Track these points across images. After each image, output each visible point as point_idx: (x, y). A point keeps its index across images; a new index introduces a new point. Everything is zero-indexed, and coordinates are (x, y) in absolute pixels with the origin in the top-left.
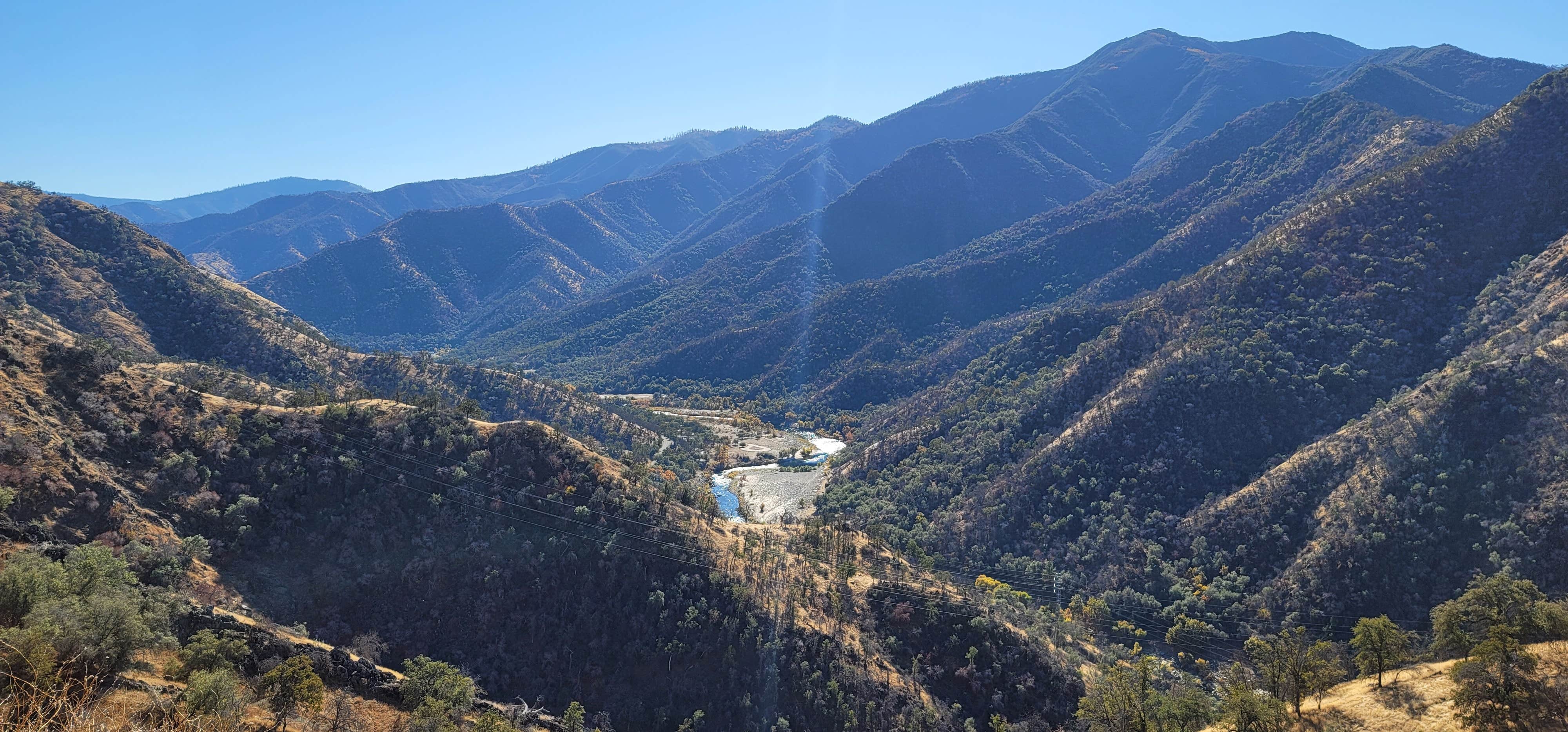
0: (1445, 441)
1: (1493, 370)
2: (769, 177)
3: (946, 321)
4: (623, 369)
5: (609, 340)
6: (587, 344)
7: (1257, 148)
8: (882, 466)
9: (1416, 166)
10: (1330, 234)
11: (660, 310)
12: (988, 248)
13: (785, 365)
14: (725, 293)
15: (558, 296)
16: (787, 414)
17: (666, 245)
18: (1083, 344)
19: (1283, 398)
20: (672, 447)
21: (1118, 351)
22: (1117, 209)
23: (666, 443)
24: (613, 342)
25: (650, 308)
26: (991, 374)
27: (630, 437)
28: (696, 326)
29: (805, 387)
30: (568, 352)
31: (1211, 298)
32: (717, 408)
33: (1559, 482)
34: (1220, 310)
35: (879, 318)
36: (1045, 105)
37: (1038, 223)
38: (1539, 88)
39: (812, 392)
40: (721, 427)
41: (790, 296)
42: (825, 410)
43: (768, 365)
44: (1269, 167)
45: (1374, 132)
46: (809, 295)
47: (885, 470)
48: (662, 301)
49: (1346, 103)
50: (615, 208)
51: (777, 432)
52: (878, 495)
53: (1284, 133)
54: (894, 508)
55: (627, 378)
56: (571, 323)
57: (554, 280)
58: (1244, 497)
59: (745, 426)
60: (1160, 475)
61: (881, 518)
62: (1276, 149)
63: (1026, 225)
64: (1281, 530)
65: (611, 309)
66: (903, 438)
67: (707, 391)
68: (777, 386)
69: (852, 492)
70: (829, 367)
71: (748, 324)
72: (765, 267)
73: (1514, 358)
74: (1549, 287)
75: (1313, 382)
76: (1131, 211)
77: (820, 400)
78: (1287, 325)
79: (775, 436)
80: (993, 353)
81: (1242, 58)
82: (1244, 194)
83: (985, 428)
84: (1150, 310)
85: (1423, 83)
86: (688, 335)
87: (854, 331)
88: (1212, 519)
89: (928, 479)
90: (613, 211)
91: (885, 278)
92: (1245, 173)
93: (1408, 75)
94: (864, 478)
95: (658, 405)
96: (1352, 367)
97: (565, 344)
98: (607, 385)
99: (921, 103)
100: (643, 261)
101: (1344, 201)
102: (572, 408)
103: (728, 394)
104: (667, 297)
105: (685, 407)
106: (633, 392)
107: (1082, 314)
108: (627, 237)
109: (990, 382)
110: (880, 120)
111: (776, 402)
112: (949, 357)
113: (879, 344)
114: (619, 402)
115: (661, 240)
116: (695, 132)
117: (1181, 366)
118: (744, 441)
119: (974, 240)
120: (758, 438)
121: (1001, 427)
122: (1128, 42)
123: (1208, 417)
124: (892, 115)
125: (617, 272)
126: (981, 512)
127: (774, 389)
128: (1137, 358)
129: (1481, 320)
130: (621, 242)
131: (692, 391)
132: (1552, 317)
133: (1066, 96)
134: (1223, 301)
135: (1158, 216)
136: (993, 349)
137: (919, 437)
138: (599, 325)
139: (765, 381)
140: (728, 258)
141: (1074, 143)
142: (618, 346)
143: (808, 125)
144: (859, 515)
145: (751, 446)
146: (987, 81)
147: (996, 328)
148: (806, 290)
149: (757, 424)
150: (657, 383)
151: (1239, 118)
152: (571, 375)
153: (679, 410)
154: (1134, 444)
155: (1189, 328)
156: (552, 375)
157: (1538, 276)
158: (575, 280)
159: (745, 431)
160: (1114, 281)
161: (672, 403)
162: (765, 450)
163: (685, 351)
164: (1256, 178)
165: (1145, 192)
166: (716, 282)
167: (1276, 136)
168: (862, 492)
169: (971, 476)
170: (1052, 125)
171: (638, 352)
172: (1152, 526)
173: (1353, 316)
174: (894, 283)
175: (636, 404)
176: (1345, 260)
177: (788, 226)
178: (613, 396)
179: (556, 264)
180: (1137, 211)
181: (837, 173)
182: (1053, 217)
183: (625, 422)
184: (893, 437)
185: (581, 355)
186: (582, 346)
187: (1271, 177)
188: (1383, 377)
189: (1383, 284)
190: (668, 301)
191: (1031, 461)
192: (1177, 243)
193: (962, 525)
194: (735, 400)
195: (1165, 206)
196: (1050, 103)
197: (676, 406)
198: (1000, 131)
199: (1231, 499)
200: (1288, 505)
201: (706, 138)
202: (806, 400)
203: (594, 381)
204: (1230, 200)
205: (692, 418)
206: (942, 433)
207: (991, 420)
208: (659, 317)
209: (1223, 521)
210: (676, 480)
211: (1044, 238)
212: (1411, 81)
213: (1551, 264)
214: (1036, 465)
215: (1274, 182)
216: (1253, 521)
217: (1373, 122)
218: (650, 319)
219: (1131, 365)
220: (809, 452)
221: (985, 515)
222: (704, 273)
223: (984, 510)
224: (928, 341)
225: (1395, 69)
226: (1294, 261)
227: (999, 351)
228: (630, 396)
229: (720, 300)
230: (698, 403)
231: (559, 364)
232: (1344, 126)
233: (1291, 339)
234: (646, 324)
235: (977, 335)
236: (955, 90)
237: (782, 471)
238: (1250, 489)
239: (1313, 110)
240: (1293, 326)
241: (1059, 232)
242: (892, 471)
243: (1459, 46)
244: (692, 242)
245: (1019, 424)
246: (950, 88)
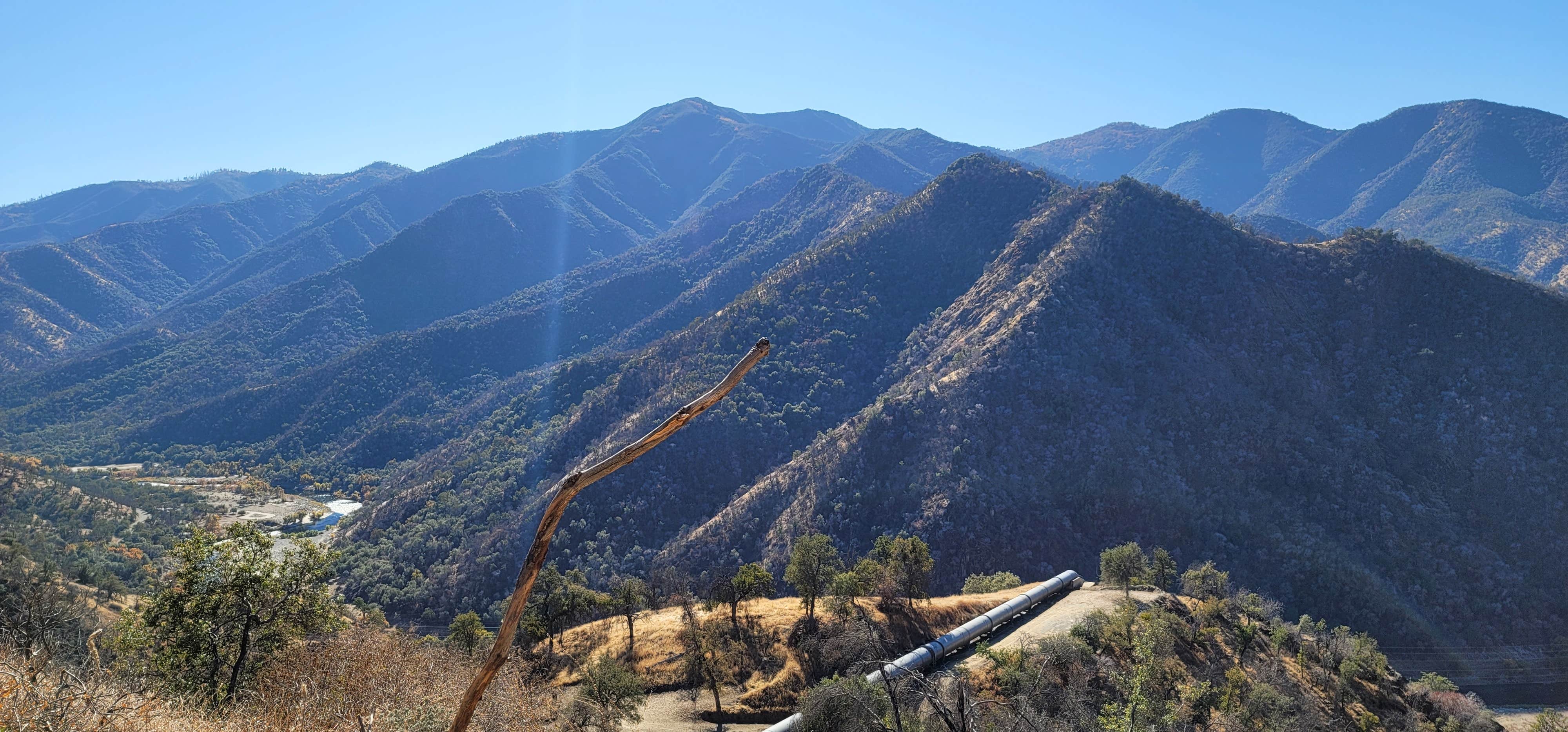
0: (862, 465)
1: (899, 403)
2: (306, 224)
3: (484, 373)
4: (107, 436)
5: (93, 404)
6: (64, 410)
7: (767, 211)
8: (387, 523)
9: (864, 230)
10: (800, 288)
11: (161, 368)
12: (531, 299)
13: (305, 424)
14: (243, 347)
15: (32, 355)
16: (302, 477)
17: (180, 295)
18: (588, 391)
19: (752, 434)
20: (147, 521)
21: (617, 397)
22: (651, 262)
23: (142, 517)
24: (99, 406)
25: (149, 367)
26: (509, 425)
27: (92, 512)
28: (205, 385)
29: (326, 446)
30: (36, 420)
31: (700, 345)
32: (222, 474)
33: (938, 495)
34: (706, 356)
35: (412, 371)
36: (592, 162)
37: (578, 276)
38: (954, 170)
39: (332, 452)
40: (221, 495)
41: (320, 350)
42: (345, 470)
43: (286, 425)
44: (777, 227)
45: (854, 201)
46: (341, 348)
47: (391, 528)
48: (164, 358)
49: (835, 174)
50: (114, 254)
51: (287, 497)
52: (379, 555)
53: (788, 198)
54: (390, 567)
55: (110, 447)
56: (43, 386)
57: (27, 335)
58: (711, 526)
59: (250, 493)
60: (643, 511)
61: (376, 578)
62: (781, 212)
63: (568, 277)
64: (737, 554)
65: (98, 368)
66: (412, 494)
67: (210, 457)
68: (295, 447)
69: (352, 554)
70: (355, 424)
71: (268, 381)
72: (291, 320)
73: (914, 393)
74: (953, 334)
75: (778, 418)
76: (661, 265)
77: (340, 459)
78: (760, 369)
79: (284, 501)
80: (514, 403)
81: (766, 129)
82: (754, 252)
83: (493, 478)
84: (648, 358)
85: (900, 160)
86: (195, 396)
87: (384, 385)
88: (683, 549)
89: (428, 535)
90: (112, 256)
91: (420, 330)
92: (757, 233)
93: (889, 153)
94: (367, 539)
95: (148, 476)
96: (809, 405)
97: (33, 410)
98: (83, 456)
99: (473, 154)
100: (150, 313)
101: (811, 260)
102: (15, 484)
103: (236, 458)
104: (171, 354)
105: (182, 476)
106: (117, 463)
107: (597, 363)
108: (130, 287)
109: (509, 433)
110: (430, 169)
111: (291, 464)
112: (481, 409)
113: (410, 398)
114: (96, 475)
115: (176, 290)
116: (225, 172)
117: (667, 409)
118: (244, 509)
119: (518, 292)
120: (262, 504)
121: (507, 476)
122: (669, 108)
123: (688, 455)
124: (443, 164)
125: (115, 325)
126: (475, 563)
127: (288, 451)
128: (633, 403)
129: (906, 361)
130: (122, 292)
131: (193, 457)
132: (950, 358)
133: (612, 155)
134: (709, 348)
135: (684, 270)
136: (514, 399)
137: (430, 491)
138: (81, 387)
139: (281, 442)
140: (249, 310)
141: (618, 200)
142: (104, 411)
143: (353, 171)
144: (354, 578)
145: (252, 513)
146: (539, 136)
147: (529, 378)
148: (339, 343)
149: (265, 490)
150: (150, 451)
151: (757, 182)
152: (38, 446)
153: (173, 479)
154: (622, 484)
155: (679, 374)
156: (12, 448)
157: (946, 324)
158: (57, 335)
159: (248, 497)
160: (641, 332)
161: (166, 472)
162: (268, 516)
163: (187, 413)
164: (766, 237)
165: (676, 247)
166: (233, 336)
167: (783, 200)
168: (362, 553)
169: (473, 527)
170: (597, 182)
171: (129, 416)
172: (632, 561)
173: (812, 360)
174: (430, 335)
175: (119, 475)
176: (808, 311)
177: (320, 276)
178: (88, 468)
179: (30, 318)
180: (666, 266)
181: (382, 220)
182: (593, 270)
183: (87, 497)
184: (404, 494)
185: (53, 423)
186: (57, 412)
187: (776, 237)
188: (833, 413)
189: (837, 332)
190: (173, 357)
191: (527, 508)
192: (697, 296)
193: (454, 577)
194: (244, 465)
195: (691, 261)
196: (597, 161)
197: (171, 475)
198: (548, 186)
199: (701, 529)
200: (744, 530)
201: (237, 179)
202: (326, 460)
203: (67, 451)
204: (742, 257)
205: (187, 488)
206: (453, 486)
207: (499, 471)
208: (160, 376)
209: (692, 550)
210: (144, 558)
211: (582, 290)
212: (890, 158)
213: (956, 314)
214: (531, 512)
215: (777, 241)
216: (716, 548)
217: (853, 192)
218: (147, 379)
219: (628, 410)
220: (319, 516)
221: (478, 565)
222: (220, 326)
223: (478, 560)
224: (464, 393)
225: (879, 147)
226: (769, 312)
227: (520, 400)
228: (112, 466)
229: (237, 355)
230: (199, 470)
231: (24, 434)
232: (831, 194)
233: (763, 381)
234: (142, 385)
235: (509, 386)
236: (507, 142)
237: (283, 537)
238: (717, 518)
239: (810, 179)
240: (765, 369)
241: (596, 284)
242: (398, 528)
243: (929, 131)
244: (212, 292)
245: (523, 472)
246: (502, 141)
